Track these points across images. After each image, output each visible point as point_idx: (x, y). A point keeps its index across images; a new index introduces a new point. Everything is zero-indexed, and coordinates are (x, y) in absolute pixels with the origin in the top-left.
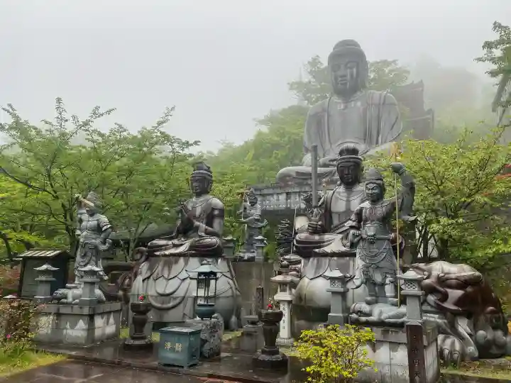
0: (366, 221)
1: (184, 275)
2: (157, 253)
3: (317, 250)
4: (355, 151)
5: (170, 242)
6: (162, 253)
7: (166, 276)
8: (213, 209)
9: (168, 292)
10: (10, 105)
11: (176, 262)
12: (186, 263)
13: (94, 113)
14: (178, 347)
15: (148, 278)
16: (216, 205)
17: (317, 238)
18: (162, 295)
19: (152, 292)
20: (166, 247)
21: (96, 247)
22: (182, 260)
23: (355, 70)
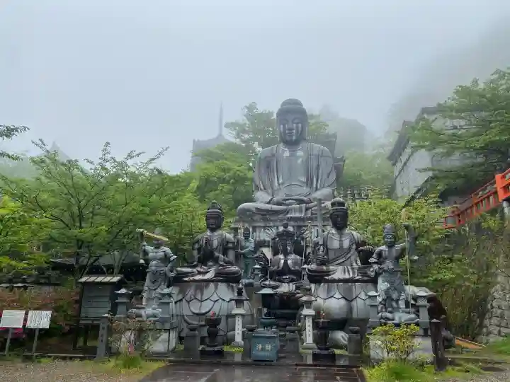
0: (386, 258)
1: (215, 297)
2: (186, 279)
3: (326, 278)
4: (342, 204)
5: (195, 270)
6: (191, 278)
7: (199, 297)
8: (228, 242)
9: (203, 311)
10: (41, 140)
11: (207, 286)
12: (216, 288)
13: (129, 156)
14: (268, 347)
15: (181, 300)
16: (229, 239)
17: (325, 268)
18: (197, 314)
19: (186, 312)
20: (193, 274)
21: (165, 274)
22: (212, 285)
23: (300, 125)
